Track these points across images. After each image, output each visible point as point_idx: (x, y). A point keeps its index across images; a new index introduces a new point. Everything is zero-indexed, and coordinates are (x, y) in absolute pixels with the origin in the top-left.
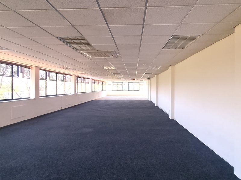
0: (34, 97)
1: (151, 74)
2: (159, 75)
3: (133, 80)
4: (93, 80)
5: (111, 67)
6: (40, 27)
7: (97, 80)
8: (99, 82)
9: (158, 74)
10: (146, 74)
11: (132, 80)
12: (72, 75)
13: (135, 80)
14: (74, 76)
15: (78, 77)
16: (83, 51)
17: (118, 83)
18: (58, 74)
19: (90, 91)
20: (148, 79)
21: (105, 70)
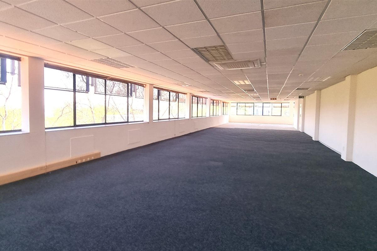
0: (148, 121)
1: (307, 89)
2: (323, 91)
3: (273, 99)
4: (211, 100)
5: (245, 81)
6: (179, 40)
7: (216, 100)
8: (218, 103)
9: (321, 90)
10: (298, 89)
11: (271, 99)
12: (187, 94)
13: (276, 99)
14: (189, 94)
15: (193, 96)
16: (216, 63)
17: (247, 105)
18: (171, 92)
19: (208, 116)
20: (300, 97)
21: (235, 85)
